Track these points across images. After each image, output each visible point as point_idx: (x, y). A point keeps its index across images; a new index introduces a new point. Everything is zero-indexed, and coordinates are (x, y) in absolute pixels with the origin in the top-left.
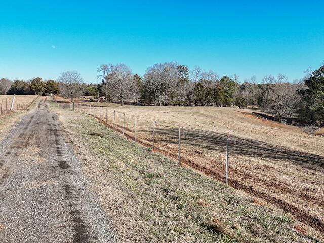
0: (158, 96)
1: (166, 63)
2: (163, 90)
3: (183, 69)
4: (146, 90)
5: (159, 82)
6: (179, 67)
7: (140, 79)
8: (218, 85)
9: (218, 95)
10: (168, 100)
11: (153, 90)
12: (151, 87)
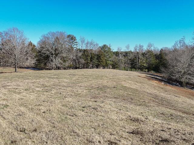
0: (52, 61)
1: (58, 32)
2: (56, 55)
3: (72, 37)
4: (41, 55)
5: (52, 48)
6: (69, 36)
7: (34, 46)
8: (100, 51)
9: (101, 59)
10: (61, 64)
11: (47, 55)
12: (45, 52)
